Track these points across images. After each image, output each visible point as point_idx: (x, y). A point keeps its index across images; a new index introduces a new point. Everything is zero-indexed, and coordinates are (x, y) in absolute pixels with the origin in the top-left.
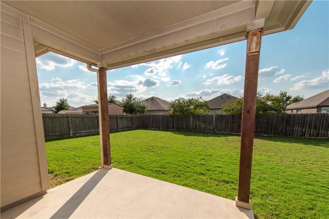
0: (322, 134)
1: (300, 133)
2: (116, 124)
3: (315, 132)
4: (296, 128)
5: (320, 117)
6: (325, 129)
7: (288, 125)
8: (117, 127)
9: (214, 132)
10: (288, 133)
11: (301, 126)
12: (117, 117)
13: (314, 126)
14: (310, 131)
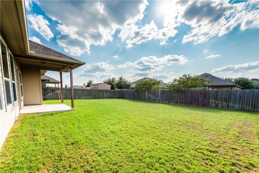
0: (231, 106)
1: (214, 105)
2: (102, 95)
3: (226, 104)
4: (211, 101)
5: (229, 92)
6: (233, 102)
7: (205, 98)
8: (103, 96)
9: (159, 102)
10: (206, 104)
11: (215, 99)
12: (103, 91)
13: (224, 100)
14: (222, 104)
